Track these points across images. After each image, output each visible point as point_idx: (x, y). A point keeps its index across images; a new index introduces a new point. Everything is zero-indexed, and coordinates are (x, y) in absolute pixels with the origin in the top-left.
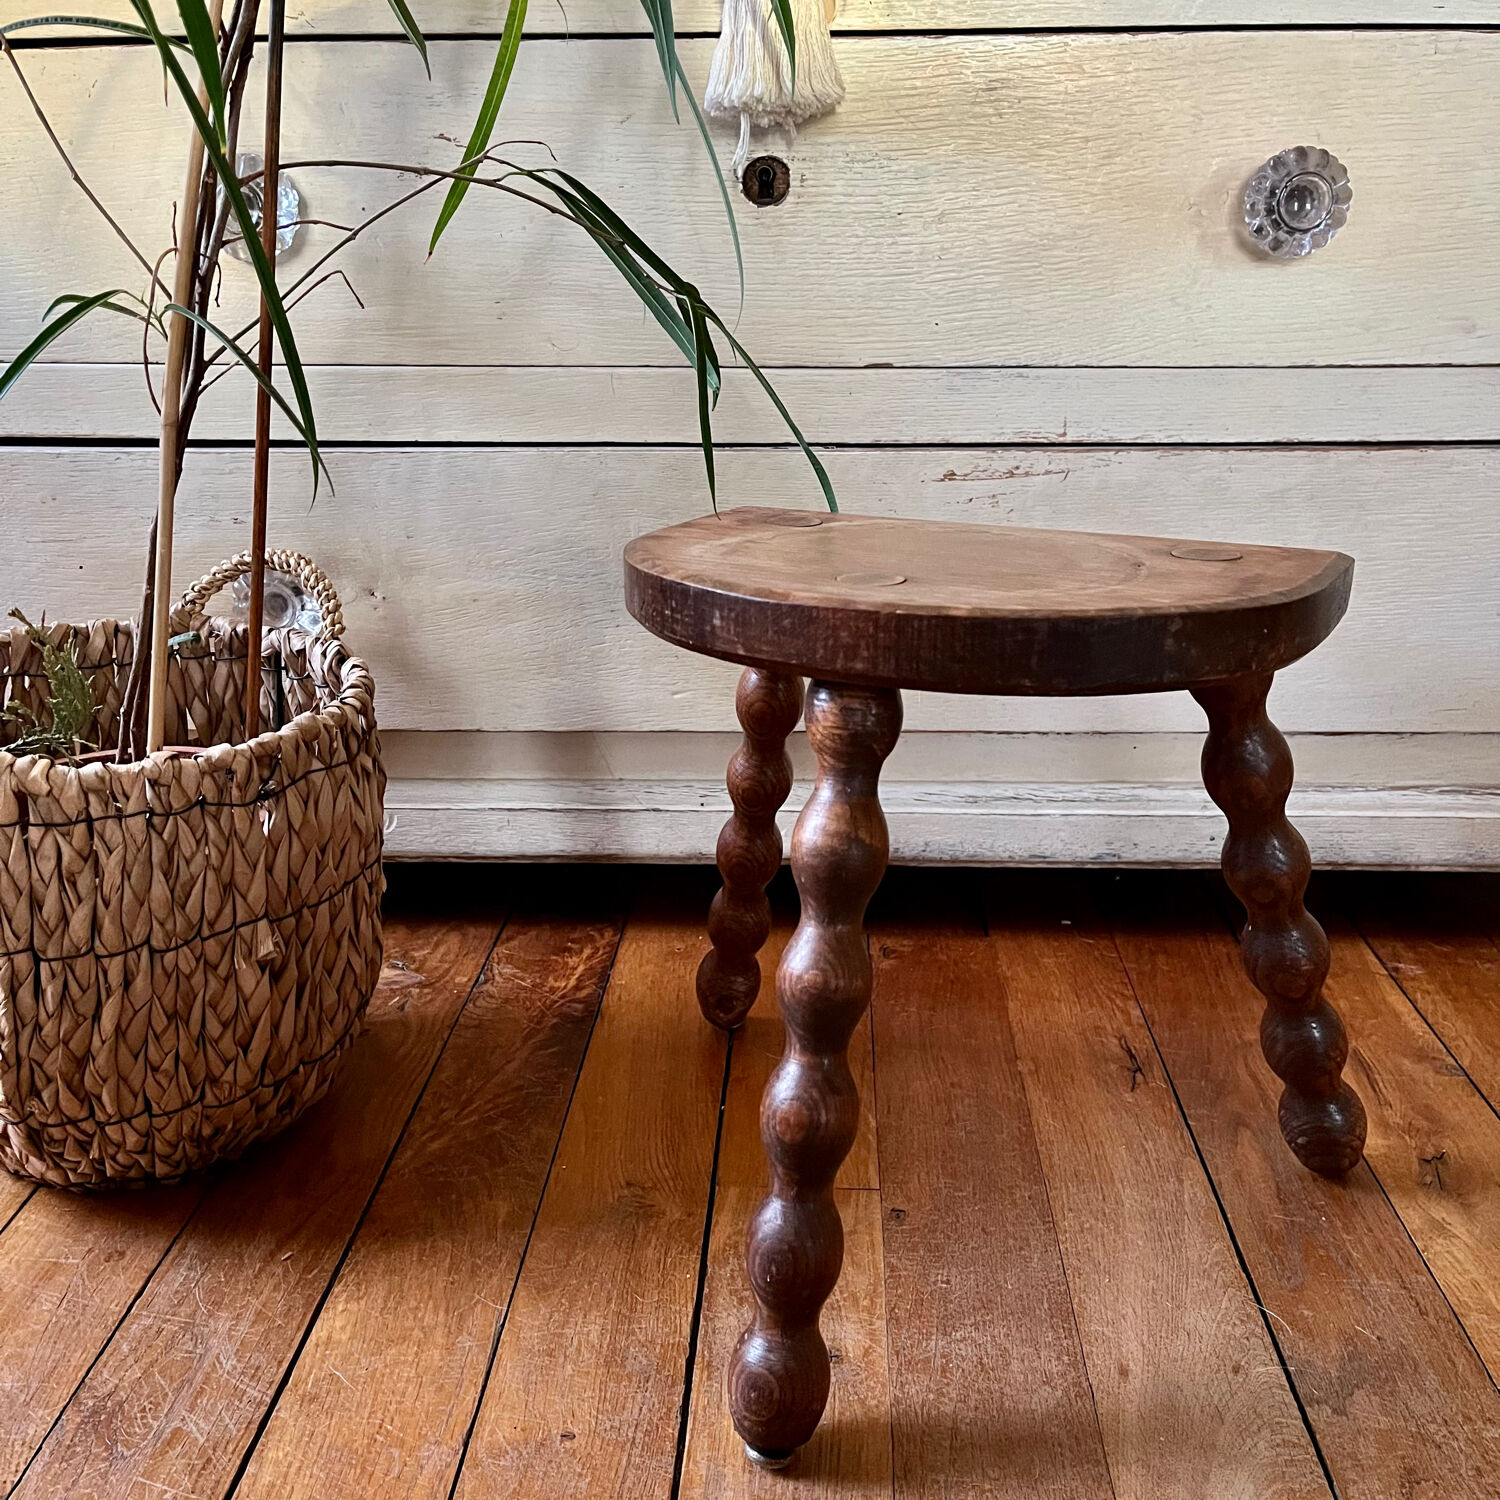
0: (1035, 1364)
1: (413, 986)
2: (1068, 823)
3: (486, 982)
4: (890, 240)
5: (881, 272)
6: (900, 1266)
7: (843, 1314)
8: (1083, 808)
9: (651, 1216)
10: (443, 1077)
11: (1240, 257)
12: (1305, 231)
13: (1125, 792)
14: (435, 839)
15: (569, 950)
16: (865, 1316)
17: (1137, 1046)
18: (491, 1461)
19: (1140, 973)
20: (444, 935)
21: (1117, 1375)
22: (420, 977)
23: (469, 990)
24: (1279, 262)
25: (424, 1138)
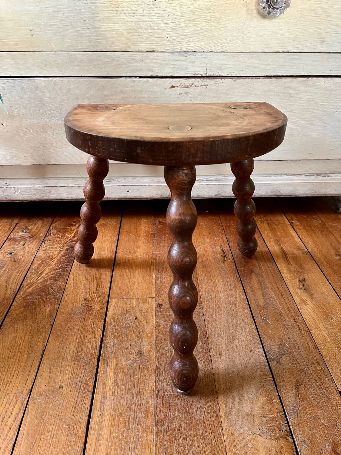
2: (208, 187)
3: (48, 236)
4: (153, 9)
5: (150, 20)
6: (159, 322)
7: (143, 339)
8: (212, 182)
9: (90, 310)
10: (34, 267)
11: (258, 17)
12: (278, 9)
13: (223, 178)
14: (32, 195)
15: (72, 225)
16: (149, 340)
17: (225, 249)
18: (37, 397)
19: (226, 226)
20: (37, 221)
21: (218, 355)
22: (30, 235)
23: (43, 238)
24: (269, 18)
25: (27, 287)
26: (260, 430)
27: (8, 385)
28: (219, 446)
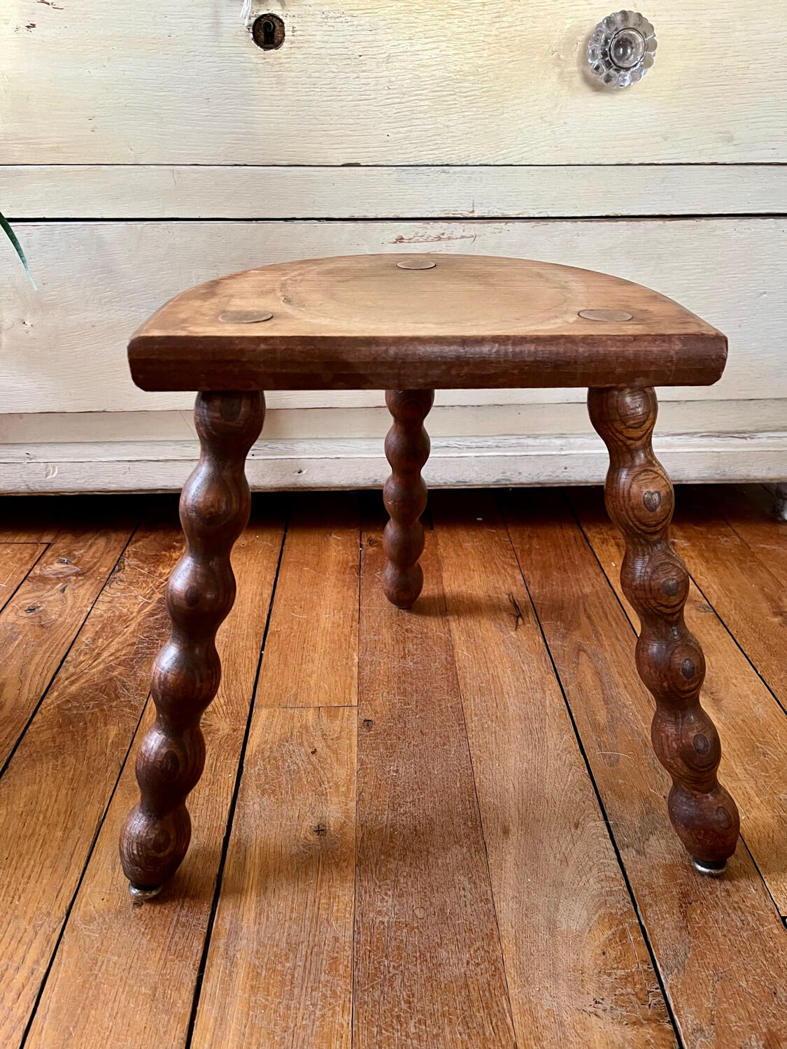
0: (450, 829)
1: (72, 575)
2: (479, 461)
3: (119, 571)
4: (355, 75)
5: (350, 98)
6: (367, 761)
7: (329, 798)
8: (489, 451)
10: (84, 639)
11: (586, 89)
12: (627, 69)
13: (513, 441)
14: (83, 480)
15: (174, 547)
16: (343, 799)
17: (519, 599)
18: (83, 926)
19: (522, 551)
20: (96, 539)
21: (502, 835)
22: (77, 569)
23: (107, 576)
24: (610, 91)
25: (66, 683)
26: (596, 1002)
27: (17, 897)
28: (500, 1039)
